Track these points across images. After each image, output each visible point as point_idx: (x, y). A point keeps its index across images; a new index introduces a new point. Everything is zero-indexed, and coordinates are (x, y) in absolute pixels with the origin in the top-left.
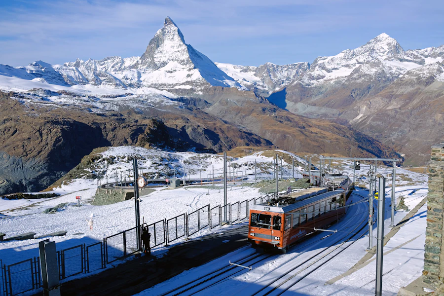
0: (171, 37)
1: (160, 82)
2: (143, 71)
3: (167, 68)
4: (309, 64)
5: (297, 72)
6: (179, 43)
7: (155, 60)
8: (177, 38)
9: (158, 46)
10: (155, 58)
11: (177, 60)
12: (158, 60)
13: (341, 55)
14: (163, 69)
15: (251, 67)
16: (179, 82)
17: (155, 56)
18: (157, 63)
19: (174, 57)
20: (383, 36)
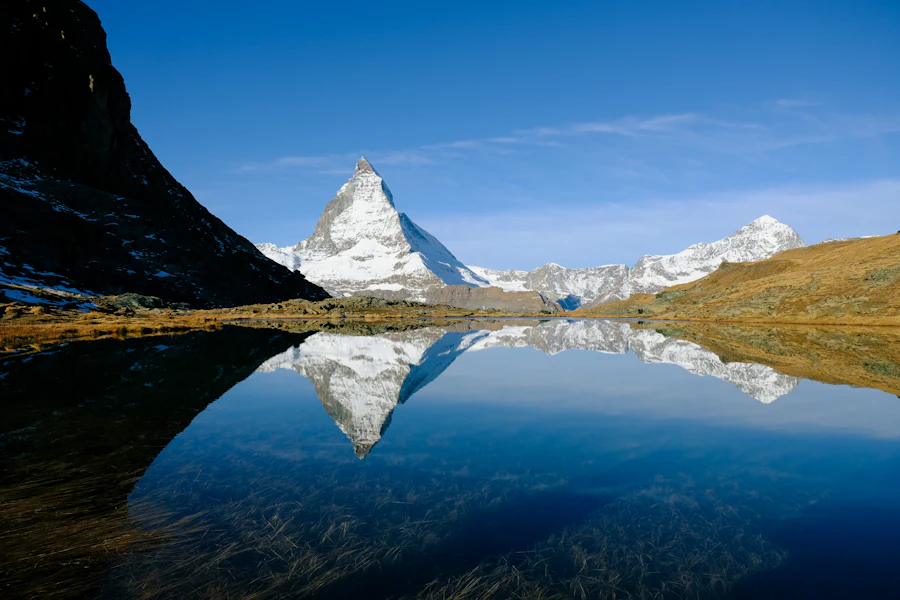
0: (367, 195)
1: (338, 278)
2: (306, 257)
3: (355, 251)
4: (627, 269)
5: (606, 282)
6: (382, 205)
7: (333, 235)
8: (379, 196)
9: (340, 211)
10: (333, 231)
11: (377, 237)
12: (339, 235)
13: (689, 253)
14: (346, 255)
15: (517, 273)
16: (377, 278)
17: (333, 228)
18: (337, 241)
19: (371, 231)
20: (765, 220)
